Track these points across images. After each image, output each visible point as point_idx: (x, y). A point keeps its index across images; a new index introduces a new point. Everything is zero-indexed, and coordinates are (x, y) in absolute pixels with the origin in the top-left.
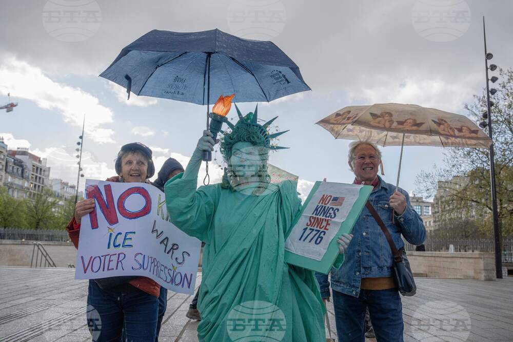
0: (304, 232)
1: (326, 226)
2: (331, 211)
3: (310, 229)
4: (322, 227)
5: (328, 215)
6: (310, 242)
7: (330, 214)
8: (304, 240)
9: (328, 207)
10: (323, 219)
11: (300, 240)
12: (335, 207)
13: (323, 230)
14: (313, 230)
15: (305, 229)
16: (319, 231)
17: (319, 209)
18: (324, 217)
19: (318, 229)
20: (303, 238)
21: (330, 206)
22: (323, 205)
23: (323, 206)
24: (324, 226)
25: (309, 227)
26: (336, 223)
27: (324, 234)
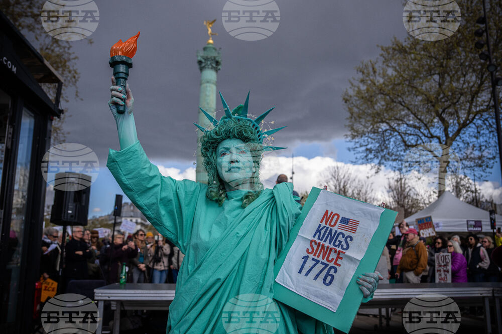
0: (305, 262)
1: (336, 260)
2: (340, 238)
3: (313, 259)
4: (330, 259)
5: (337, 243)
6: (315, 278)
7: (340, 242)
8: (306, 275)
9: (336, 231)
10: (331, 249)
11: (300, 272)
12: (347, 234)
13: (332, 264)
14: (318, 262)
15: (306, 258)
16: (326, 265)
17: (323, 232)
18: (331, 246)
19: (325, 261)
20: (304, 271)
21: (339, 231)
22: (328, 226)
23: (328, 228)
24: (333, 259)
25: (311, 256)
26: (351, 259)
27: (335, 272)
